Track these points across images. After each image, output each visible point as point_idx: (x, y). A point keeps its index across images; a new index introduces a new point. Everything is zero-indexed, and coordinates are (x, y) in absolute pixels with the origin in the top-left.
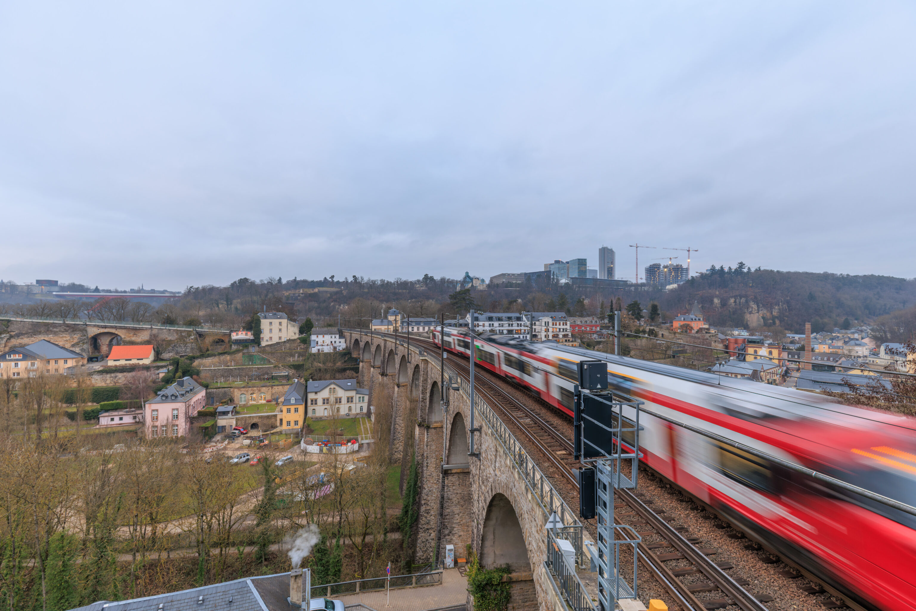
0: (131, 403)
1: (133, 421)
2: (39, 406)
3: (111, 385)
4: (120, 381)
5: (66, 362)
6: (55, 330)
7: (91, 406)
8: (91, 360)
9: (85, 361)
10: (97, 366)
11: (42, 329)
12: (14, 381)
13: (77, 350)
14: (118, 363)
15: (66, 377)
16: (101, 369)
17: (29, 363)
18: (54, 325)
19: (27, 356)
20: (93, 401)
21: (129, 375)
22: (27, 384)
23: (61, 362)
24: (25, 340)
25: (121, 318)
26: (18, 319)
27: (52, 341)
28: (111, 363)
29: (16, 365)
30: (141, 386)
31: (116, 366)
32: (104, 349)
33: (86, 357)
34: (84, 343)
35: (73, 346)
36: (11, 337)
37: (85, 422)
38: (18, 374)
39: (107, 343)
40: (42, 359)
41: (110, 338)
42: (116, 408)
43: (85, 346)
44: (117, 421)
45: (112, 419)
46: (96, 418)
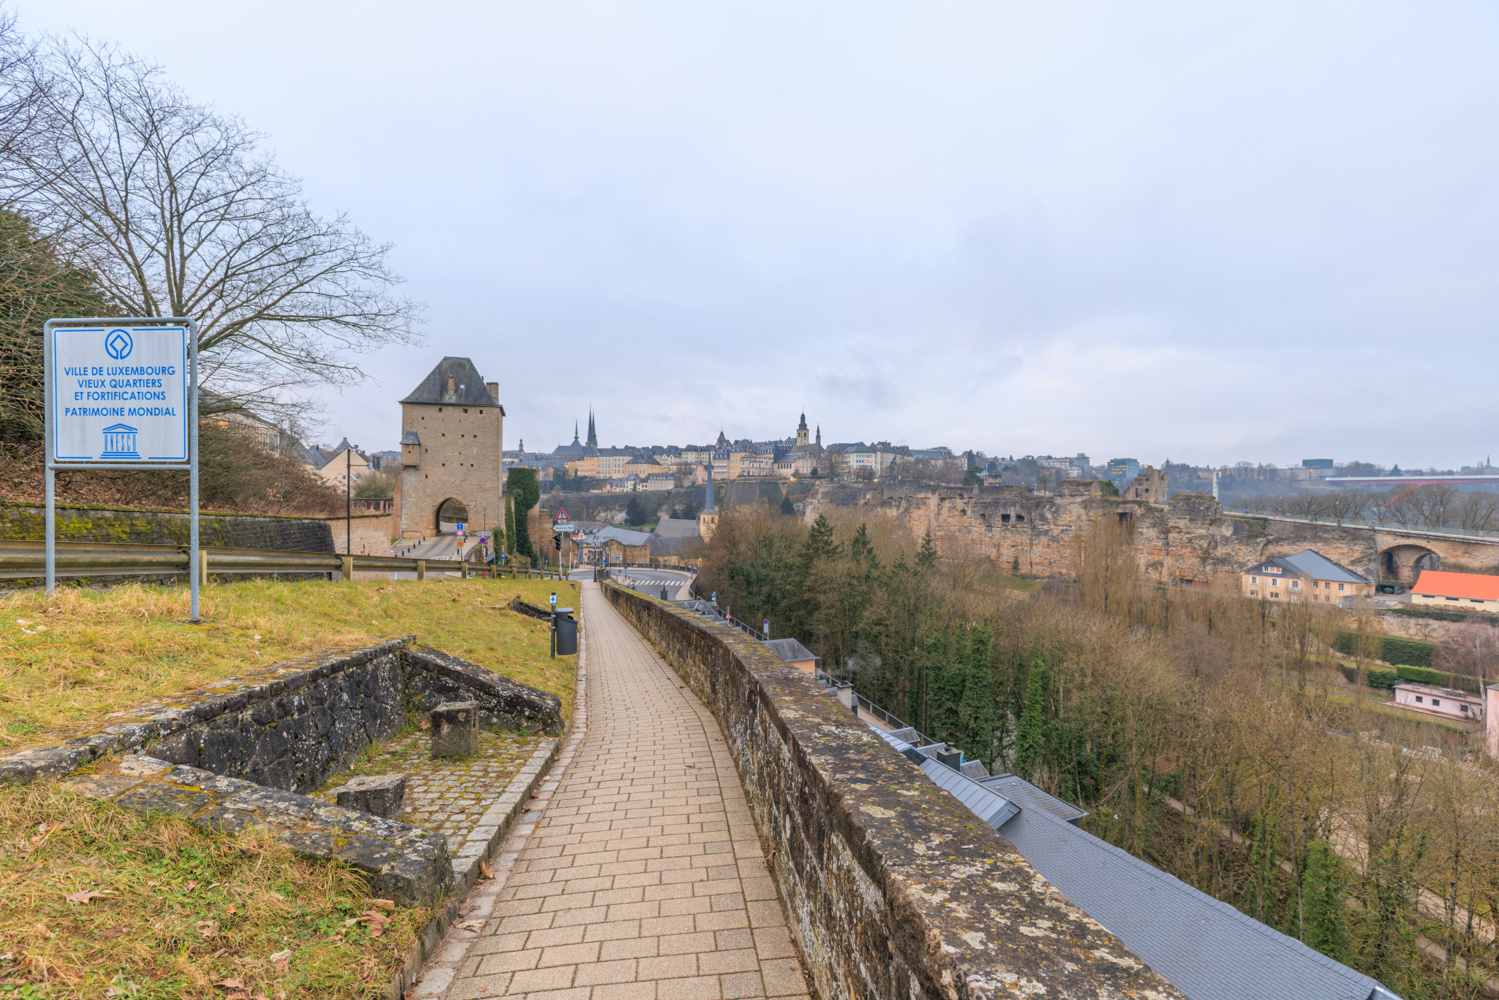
0: (1456, 679)
1: (1461, 714)
2: (1302, 646)
3: (1417, 638)
4: (1434, 635)
5: (1341, 587)
6: (1326, 535)
8: (1381, 589)
9: (1373, 591)
10: (1392, 601)
11: (1308, 534)
12: (1271, 604)
13: (1360, 570)
14: (1430, 602)
15: (1341, 610)
16: (1399, 607)
17: (1290, 581)
18: (1325, 529)
19: (1289, 571)
20: (1384, 659)
21: (1454, 626)
22: (1287, 610)
23: (1335, 586)
24: (1285, 549)
26: (1278, 518)
27: (1321, 553)
28: (1417, 600)
29: (1274, 582)
30: (1479, 651)
31: (1427, 607)
32: (1406, 573)
33: (1373, 583)
34: (1370, 560)
35: (1353, 563)
36: (1269, 542)
37: (1369, 690)
38: (1277, 595)
39: (1411, 562)
40: (1307, 577)
41: (1416, 556)
42: (1427, 681)
43: (1372, 566)
44: (1427, 703)
45: (1419, 699)
46: (1391, 689)
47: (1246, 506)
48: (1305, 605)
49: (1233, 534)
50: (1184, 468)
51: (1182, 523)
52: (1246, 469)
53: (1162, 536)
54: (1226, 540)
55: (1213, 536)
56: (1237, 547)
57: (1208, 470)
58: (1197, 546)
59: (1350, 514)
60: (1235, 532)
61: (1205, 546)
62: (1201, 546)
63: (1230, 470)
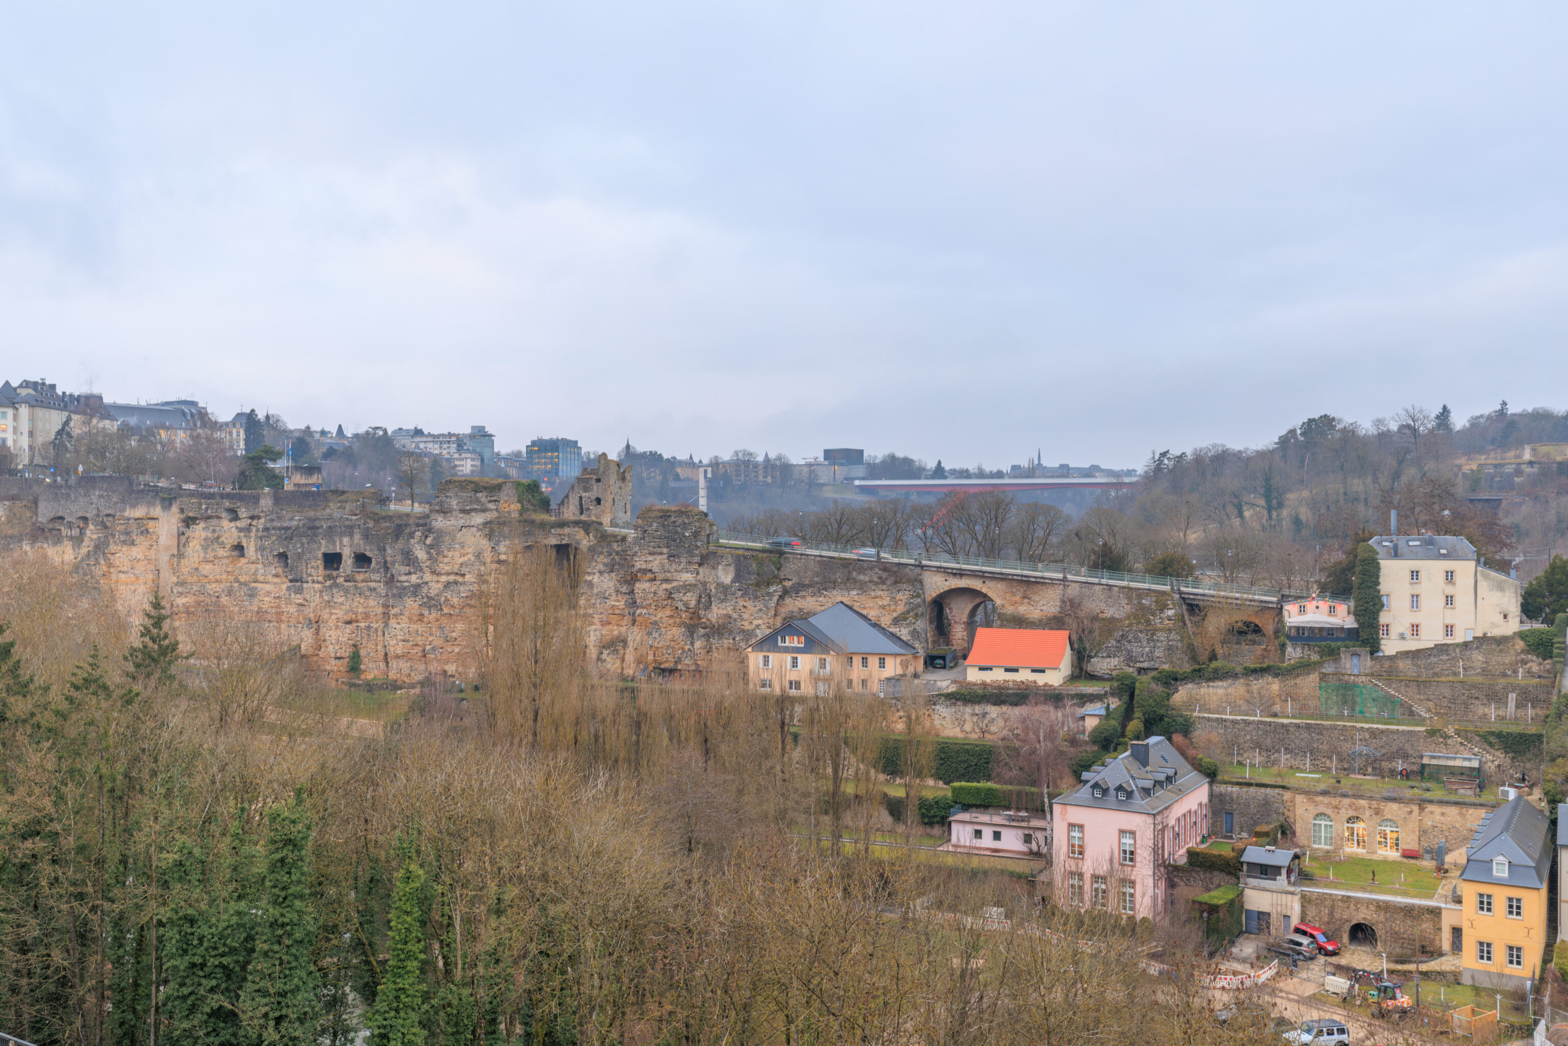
0: (1018, 795)
1: (1024, 848)
3: (974, 736)
4: (993, 728)
5: (882, 664)
6: (861, 577)
8: (933, 662)
9: (921, 665)
10: (944, 681)
11: (838, 576)
12: (792, 701)
13: (904, 633)
14: (989, 678)
15: (882, 702)
16: (953, 689)
17: (817, 658)
18: (859, 565)
19: (814, 641)
22: (813, 711)
23: (875, 662)
24: (808, 602)
25: (992, 549)
28: (974, 676)
29: (795, 660)
30: (1043, 750)
31: (986, 685)
32: (960, 634)
33: (921, 653)
34: (917, 616)
36: (786, 592)
38: (797, 685)
39: (965, 617)
40: (838, 650)
41: (970, 606)
42: (986, 804)
43: (920, 625)
44: (987, 838)
45: (978, 834)
46: (945, 823)
47: (751, 530)
48: (839, 698)
49: (733, 581)
50: (654, 458)
51: (656, 563)
52: (747, 463)
53: (624, 589)
54: (725, 590)
55: (704, 584)
56: (741, 603)
57: (691, 464)
58: (680, 605)
59: (890, 541)
60: (738, 578)
61: (693, 603)
62: (686, 605)
63: (724, 464)
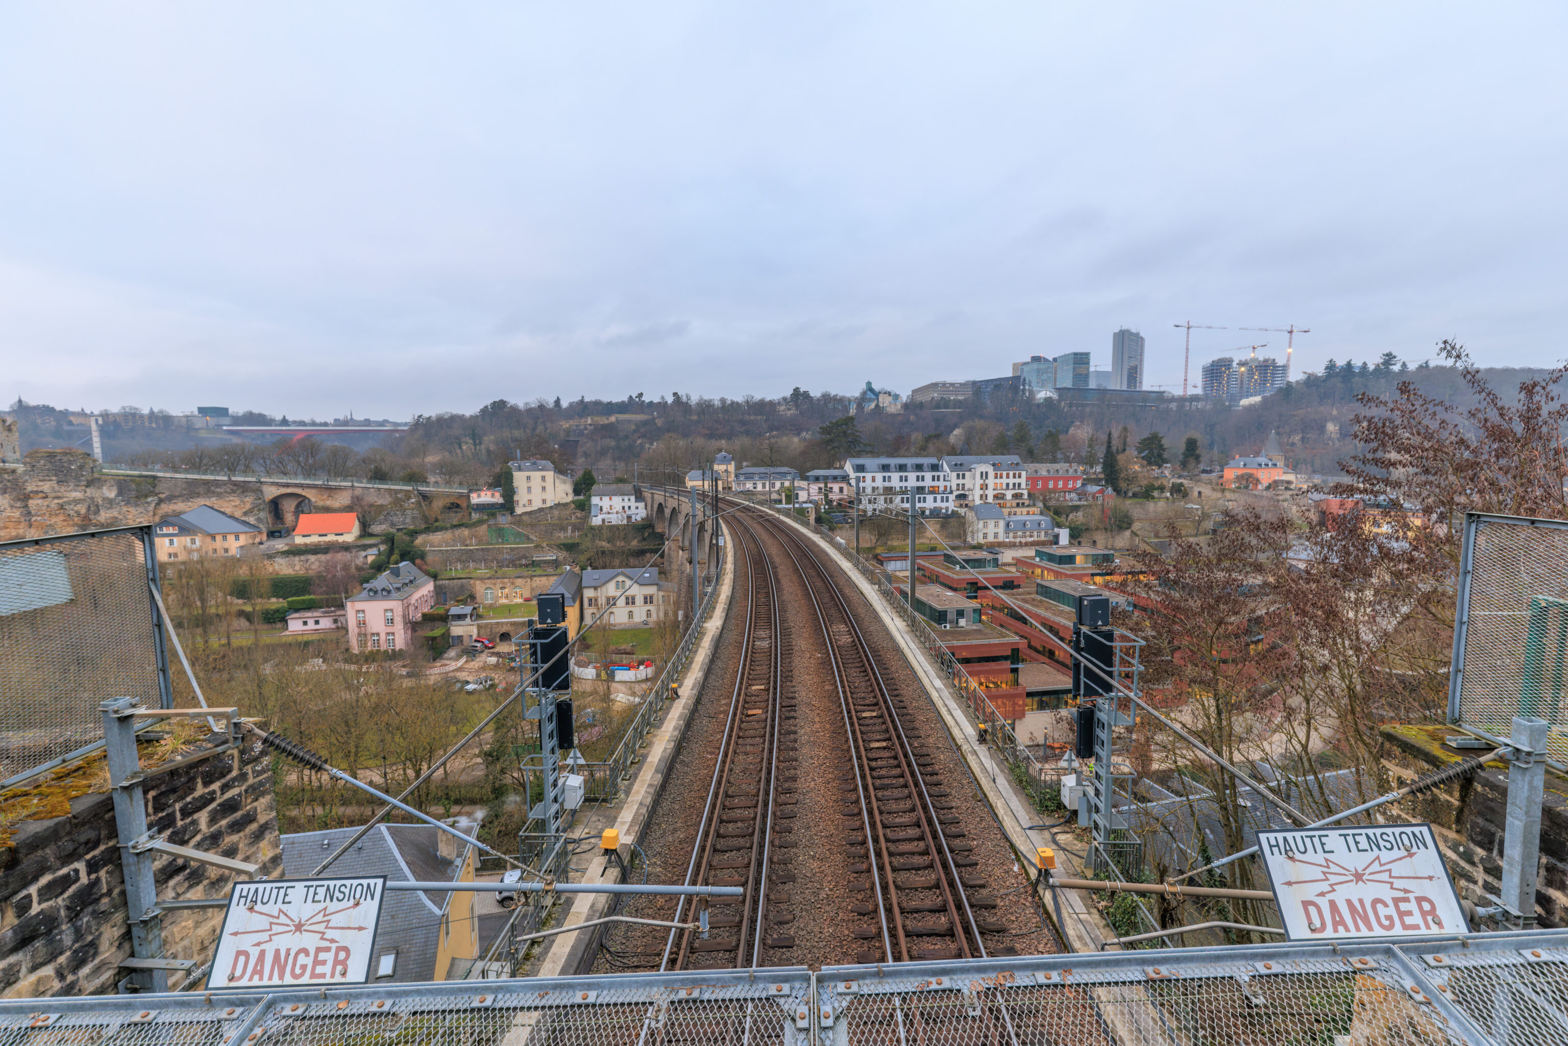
0: (327, 600)
1: (334, 626)
2: (202, 603)
3: (301, 572)
4: (313, 567)
5: (237, 538)
6: (218, 490)
7: (275, 603)
8: (272, 534)
9: (264, 537)
10: (280, 545)
12: (169, 566)
13: (252, 520)
14: (308, 540)
15: (239, 560)
16: (286, 548)
17: (188, 539)
18: (216, 483)
19: (186, 529)
20: (277, 596)
21: (323, 557)
22: (188, 569)
23: (231, 538)
24: (180, 506)
25: (309, 472)
26: (168, 475)
27: (216, 507)
28: (299, 540)
29: (171, 542)
30: (339, 574)
31: (306, 545)
32: (289, 518)
33: (265, 530)
34: (259, 510)
35: (245, 514)
36: (161, 501)
37: (266, 626)
38: (175, 556)
39: (293, 509)
40: (204, 533)
41: (296, 503)
42: (310, 606)
43: (262, 515)
44: (311, 625)
45: (305, 623)
46: (284, 621)
47: (133, 463)
48: (201, 561)
49: (117, 496)
50: (47, 411)
51: (46, 487)
53: (19, 504)
54: (110, 503)
55: (92, 499)
56: (125, 509)
58: (72, 513)
59: (241, 467)
60: (120, 493)
61: (83, 511)
62: (79, 514)
63: (114, 415)
